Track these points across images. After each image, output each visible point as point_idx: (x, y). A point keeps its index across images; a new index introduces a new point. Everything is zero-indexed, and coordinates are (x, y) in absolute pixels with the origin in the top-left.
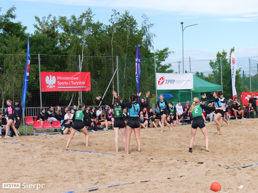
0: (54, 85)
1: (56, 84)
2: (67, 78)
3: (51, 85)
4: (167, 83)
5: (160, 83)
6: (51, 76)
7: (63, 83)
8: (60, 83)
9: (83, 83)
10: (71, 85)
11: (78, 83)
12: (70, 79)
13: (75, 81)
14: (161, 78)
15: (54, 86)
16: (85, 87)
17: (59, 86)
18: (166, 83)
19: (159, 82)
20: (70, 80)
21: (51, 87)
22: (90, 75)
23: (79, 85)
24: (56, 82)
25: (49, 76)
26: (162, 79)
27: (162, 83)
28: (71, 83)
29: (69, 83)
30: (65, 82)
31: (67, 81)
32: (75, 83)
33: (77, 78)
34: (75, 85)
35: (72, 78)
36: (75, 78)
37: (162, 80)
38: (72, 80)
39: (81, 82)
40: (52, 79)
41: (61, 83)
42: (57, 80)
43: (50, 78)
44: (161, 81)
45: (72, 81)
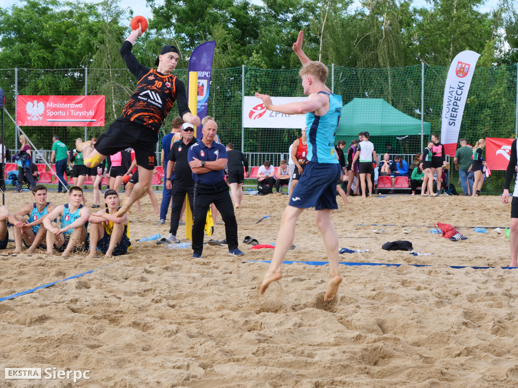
0: (40, 116)
1: (44, 115)
2: (63, 104)
3: (35, 116)
4: (273, 116)
5: (254, 116)
6: (35, 101)
7: (55, 113)
8: (50, 114)
9: (91, 113)
10: (71, 117)
11: (82, 114)
12: (70, 106)
13: (76, 109)
14: (257, 106)
15: (41, 118)
16: (95, 120)
17: (49, 117)
18: (270, 116)
19: (251, 113)
20: (69, 108)
21: (35, 119)
22: (104, 100)
23: (83, 117)
24: (45, 112)
25: (33, 102)
26: (259, 108)
27: (261, 115)
28: (70, 113)
29: (66, 114)
30: (60, 112)
31: (63, 110)
32: (77, 114)
33: (81, 106)
34: (77, 117)
35: (72, 105)
36: (77, 106)
37: (261, 109)
38: (73, 109)
39: (85, 112)
40: (38, 107)
41: (52, 113)
42: (46, 109)
43: (34, 105)
44: (257, 112)
45: (72, 111)
